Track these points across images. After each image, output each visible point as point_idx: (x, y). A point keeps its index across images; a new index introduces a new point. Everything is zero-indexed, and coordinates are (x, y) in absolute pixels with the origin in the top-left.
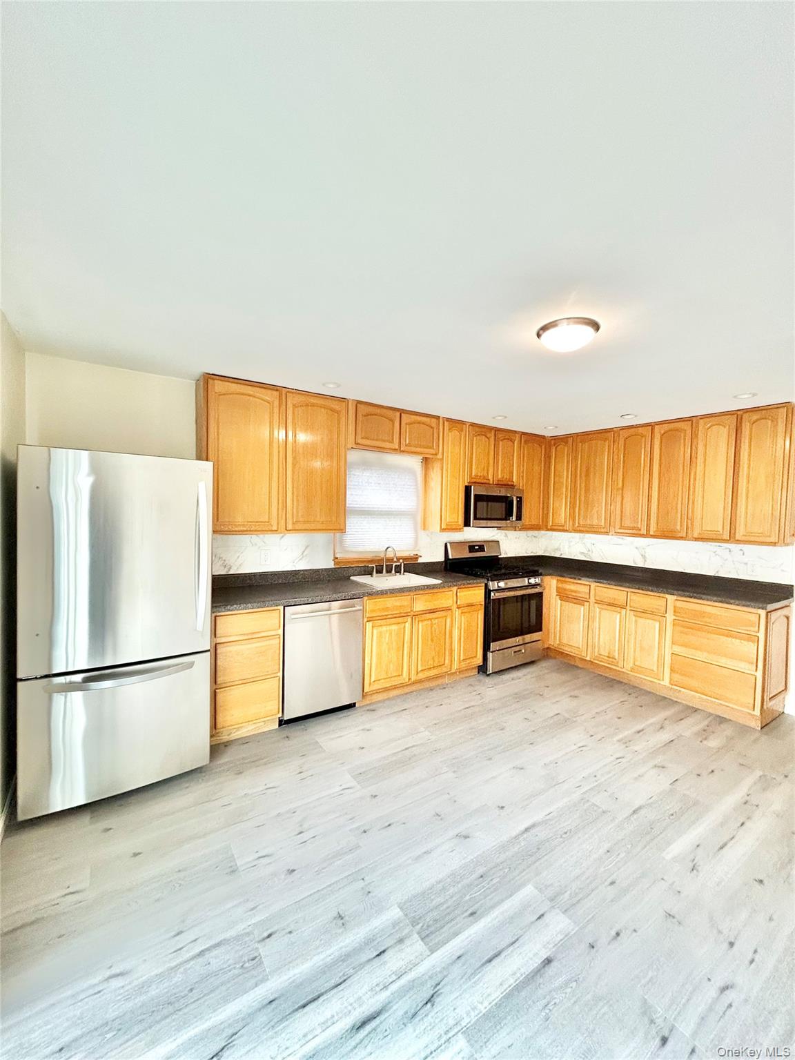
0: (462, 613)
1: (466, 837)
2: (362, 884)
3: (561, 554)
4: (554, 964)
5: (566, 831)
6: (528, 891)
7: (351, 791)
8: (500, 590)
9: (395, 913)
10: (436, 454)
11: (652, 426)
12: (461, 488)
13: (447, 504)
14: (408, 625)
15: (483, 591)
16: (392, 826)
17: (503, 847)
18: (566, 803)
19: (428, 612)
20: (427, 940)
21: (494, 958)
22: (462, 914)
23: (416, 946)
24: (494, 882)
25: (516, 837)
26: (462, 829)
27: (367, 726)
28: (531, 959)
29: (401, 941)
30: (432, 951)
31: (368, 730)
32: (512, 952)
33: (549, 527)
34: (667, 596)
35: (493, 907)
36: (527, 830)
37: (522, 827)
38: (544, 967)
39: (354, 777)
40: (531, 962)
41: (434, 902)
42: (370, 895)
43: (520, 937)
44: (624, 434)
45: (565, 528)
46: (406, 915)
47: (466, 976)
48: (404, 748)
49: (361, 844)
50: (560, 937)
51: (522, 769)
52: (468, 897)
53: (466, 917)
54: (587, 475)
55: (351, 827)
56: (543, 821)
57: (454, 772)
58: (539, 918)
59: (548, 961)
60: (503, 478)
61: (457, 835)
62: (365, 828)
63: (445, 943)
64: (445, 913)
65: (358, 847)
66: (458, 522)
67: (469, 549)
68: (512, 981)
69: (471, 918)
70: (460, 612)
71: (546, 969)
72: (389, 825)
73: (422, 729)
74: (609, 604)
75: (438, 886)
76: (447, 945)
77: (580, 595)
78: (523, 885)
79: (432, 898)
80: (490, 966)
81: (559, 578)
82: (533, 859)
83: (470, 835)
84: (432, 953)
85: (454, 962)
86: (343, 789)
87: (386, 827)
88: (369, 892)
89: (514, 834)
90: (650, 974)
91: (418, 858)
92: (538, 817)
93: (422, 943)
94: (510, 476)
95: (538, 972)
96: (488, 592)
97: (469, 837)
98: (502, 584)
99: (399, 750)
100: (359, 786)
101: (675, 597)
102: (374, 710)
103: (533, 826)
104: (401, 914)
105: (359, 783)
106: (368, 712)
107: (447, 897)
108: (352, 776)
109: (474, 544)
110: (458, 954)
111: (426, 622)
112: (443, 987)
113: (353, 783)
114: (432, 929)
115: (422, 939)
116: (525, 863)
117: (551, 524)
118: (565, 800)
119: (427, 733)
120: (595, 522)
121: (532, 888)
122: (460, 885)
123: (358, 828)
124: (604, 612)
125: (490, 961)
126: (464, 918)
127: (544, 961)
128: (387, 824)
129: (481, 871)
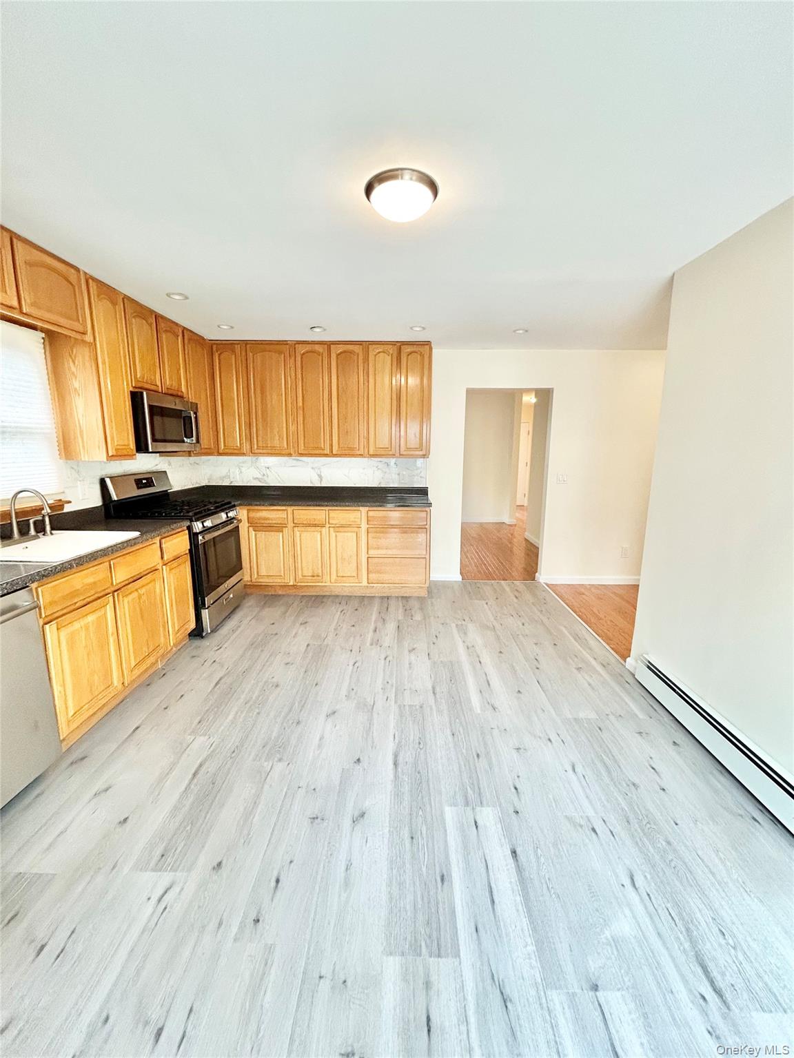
0: (170, 570)
1: (362, 815)
2: (325, 986)
3: (231, 482)
4: (519, 851)
5: (417, 741)
6: (450, 813)
7: (176, 889)
8: (206, 530)
9: (392, 967)
10: (84, 333)
11: (329, 345)
12: (126, 394)
13: (111, 416)
14: (110, 608)
15: (188, 536)
16: (281, 878)
17: (398, 795)
18: (394, 719)
19: (132, 580)
20: (443, 953)
21: (492, 895)
22: (437, 888)
23: (441, 968)
24: (424, 832)
25: (396, 777)
26: (350, 811)
27: (99, 785)
28: (507, 865)
29: (428, 985)
30: (457, 955)
31: (106, 790)
32: (494, 875)
33: (221, 451)
34: (361, 508)
35: (447, 857)
36: (396, 764)
37: (391, 766)
38: (517, 860)
39: (157, 868)
40: (509, 867)
41: (408, 907)
42: (349, 983)
43: (484, 855)
44: (301, 349)
45: (242, 451)
46: (403, 954)
47: (497, 937)
48: (190, 776)
49: (270, 942)
50: (499, 826)
51: (335, 712)
52: (424, 869)
53: (442, 886)
54: (263, 392)
55: (233, 935)
56: (397, 748)
57: (280, 760)
58: (477, 827)
59: (514, 852)
60: (172, 386)
61: (354, 822)
62: (253, 916)
63: (457, 932)
64: (426, 904)
65: (270, 949)
66: (128, 445)
67: (137, 484)
68: (518, 898)
69: (446, 883)
70: (168, 569)
71: (519, 860)
72: (278, 881)
73: (189, 738)
74: (309, 525)
75: (393, 888)
76: (459, 932)
77: (274, 522)
78: (442, 814)
79: (402, 906)
80: (498, 907)
81: (249, 507)
82: (424, 785)
83: (364, 810)
84: (459, 956)
85: (479, 938)
86: (160, 900)
87: (276, 887)
88: (345, 982)
89: (392, 777)
90: (551, 797)
91: (347, 883)
92: (390, 747)
93: (443, 959)
94: (179, 385)
95: (519, 869)
96: (193, 536)
97: (364, 813)
98: (208, 523)
99: (187, 782)
100: (178, 874)
101: (367, 509)
102: (83, 759)
103: (396, 756)
104: (398, 959)
105: (174, 870)
106: (74, 766)
107: (412, 889)
108: (154, 870)
109: (142, 476)
110: (474, 930)
111: (131, 597)
112: (497, 973)
113: (166, 878)
114: (435, 934)
115: (439, 956)
116: (424, 793)
117: (223, 448)
118: (392, 717)
119: (201, 740)
120: (276, 443)
121: (450, 808)
122: (408, 866)
123: (242, 927)
124: (304, 535)
125: (493, 902)
126: (442, 891)
127: (513, 857)
128: (273, 884)
129: (406, 834)
